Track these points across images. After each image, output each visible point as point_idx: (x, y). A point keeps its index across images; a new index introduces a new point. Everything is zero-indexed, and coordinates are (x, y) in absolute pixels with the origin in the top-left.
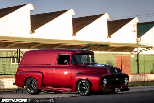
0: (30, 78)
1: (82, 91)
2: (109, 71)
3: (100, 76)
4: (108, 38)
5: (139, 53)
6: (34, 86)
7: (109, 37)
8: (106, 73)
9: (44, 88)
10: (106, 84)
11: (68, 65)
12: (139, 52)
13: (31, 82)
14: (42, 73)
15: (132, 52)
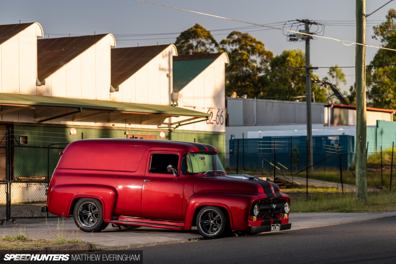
0: (85, 199)
1: (207, 228)
2: (260, 190)
3: (247, 200)
4: (111, 91)
5: (177, 127)
6: (92, 214)
7: (113, 89)
8: (256, 195)
9: (117, 219)
10: (257, 216)
11: (175, 175)
12: (178, 125)
13: (86, 207)
14: (114, 189)
15: (160, 125)
